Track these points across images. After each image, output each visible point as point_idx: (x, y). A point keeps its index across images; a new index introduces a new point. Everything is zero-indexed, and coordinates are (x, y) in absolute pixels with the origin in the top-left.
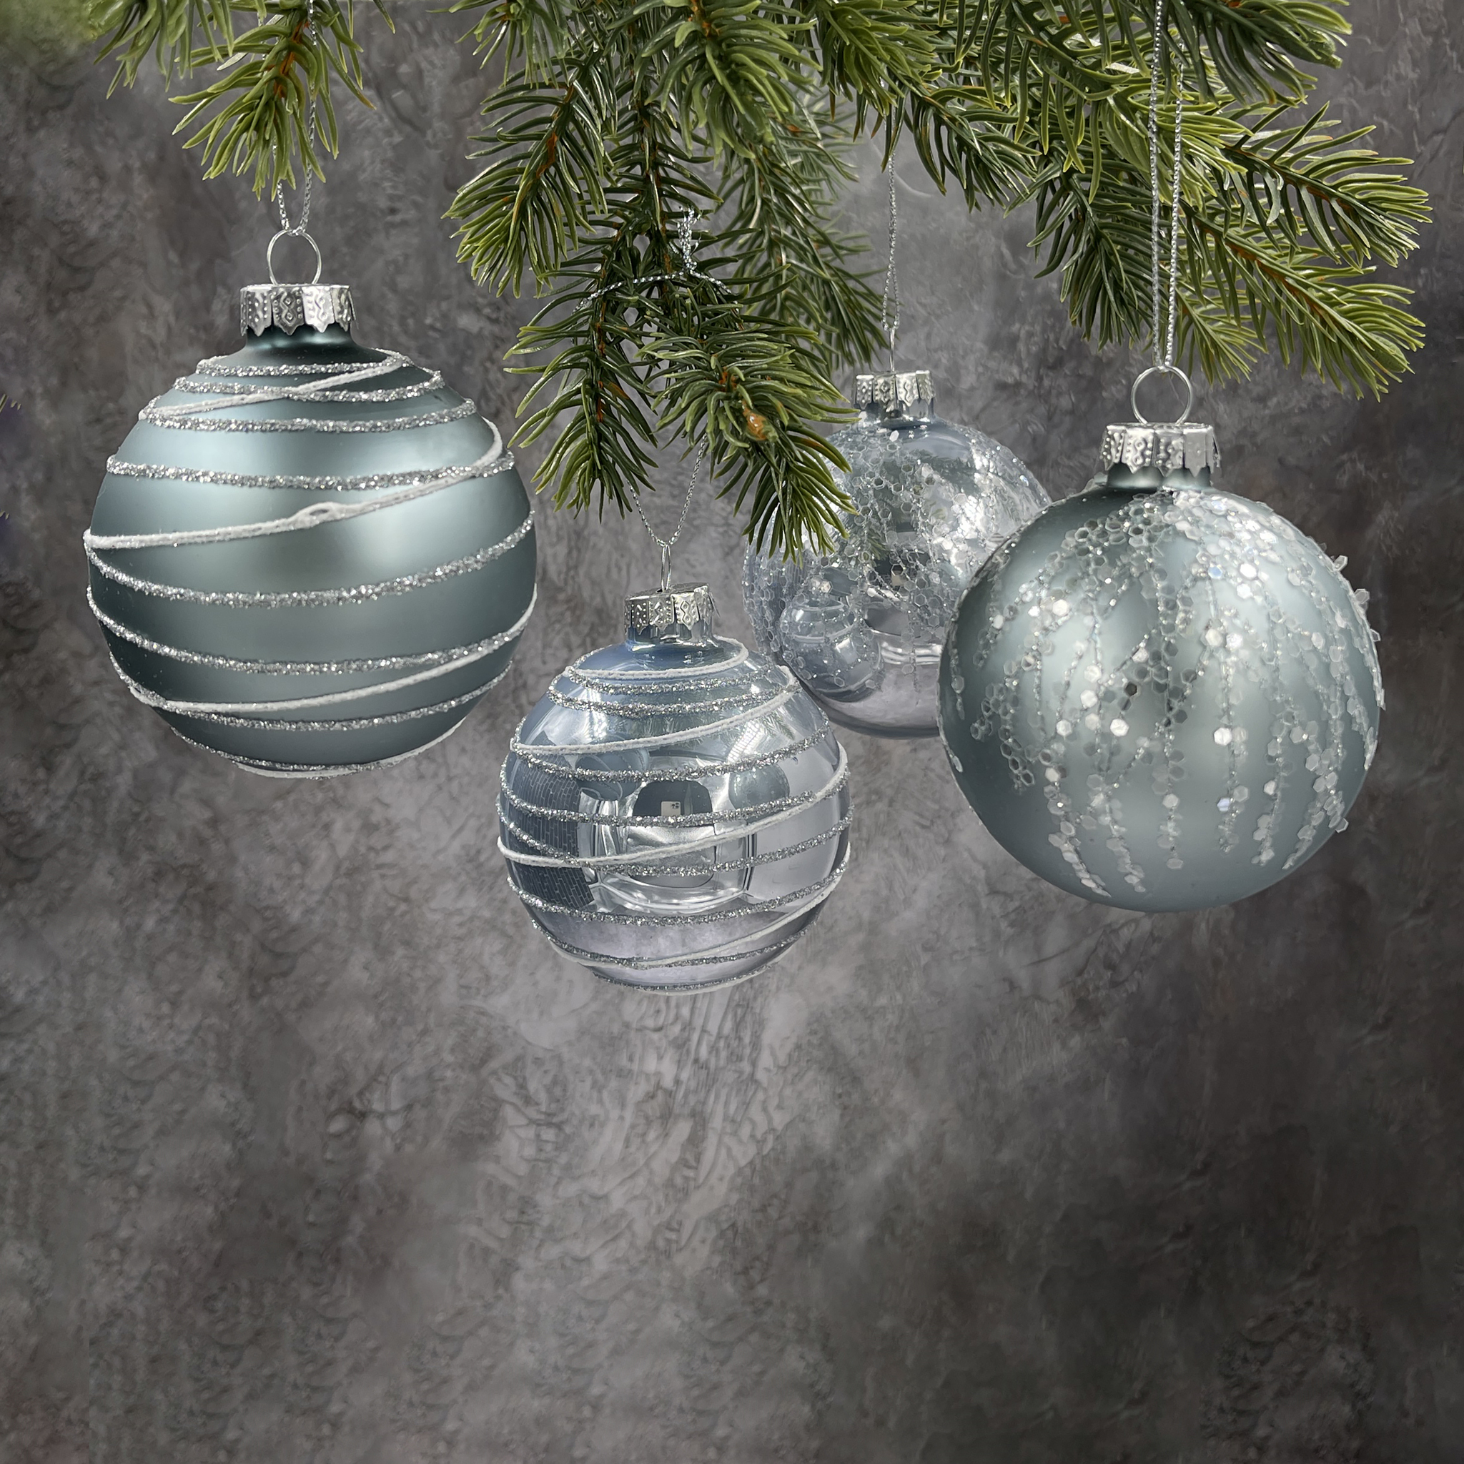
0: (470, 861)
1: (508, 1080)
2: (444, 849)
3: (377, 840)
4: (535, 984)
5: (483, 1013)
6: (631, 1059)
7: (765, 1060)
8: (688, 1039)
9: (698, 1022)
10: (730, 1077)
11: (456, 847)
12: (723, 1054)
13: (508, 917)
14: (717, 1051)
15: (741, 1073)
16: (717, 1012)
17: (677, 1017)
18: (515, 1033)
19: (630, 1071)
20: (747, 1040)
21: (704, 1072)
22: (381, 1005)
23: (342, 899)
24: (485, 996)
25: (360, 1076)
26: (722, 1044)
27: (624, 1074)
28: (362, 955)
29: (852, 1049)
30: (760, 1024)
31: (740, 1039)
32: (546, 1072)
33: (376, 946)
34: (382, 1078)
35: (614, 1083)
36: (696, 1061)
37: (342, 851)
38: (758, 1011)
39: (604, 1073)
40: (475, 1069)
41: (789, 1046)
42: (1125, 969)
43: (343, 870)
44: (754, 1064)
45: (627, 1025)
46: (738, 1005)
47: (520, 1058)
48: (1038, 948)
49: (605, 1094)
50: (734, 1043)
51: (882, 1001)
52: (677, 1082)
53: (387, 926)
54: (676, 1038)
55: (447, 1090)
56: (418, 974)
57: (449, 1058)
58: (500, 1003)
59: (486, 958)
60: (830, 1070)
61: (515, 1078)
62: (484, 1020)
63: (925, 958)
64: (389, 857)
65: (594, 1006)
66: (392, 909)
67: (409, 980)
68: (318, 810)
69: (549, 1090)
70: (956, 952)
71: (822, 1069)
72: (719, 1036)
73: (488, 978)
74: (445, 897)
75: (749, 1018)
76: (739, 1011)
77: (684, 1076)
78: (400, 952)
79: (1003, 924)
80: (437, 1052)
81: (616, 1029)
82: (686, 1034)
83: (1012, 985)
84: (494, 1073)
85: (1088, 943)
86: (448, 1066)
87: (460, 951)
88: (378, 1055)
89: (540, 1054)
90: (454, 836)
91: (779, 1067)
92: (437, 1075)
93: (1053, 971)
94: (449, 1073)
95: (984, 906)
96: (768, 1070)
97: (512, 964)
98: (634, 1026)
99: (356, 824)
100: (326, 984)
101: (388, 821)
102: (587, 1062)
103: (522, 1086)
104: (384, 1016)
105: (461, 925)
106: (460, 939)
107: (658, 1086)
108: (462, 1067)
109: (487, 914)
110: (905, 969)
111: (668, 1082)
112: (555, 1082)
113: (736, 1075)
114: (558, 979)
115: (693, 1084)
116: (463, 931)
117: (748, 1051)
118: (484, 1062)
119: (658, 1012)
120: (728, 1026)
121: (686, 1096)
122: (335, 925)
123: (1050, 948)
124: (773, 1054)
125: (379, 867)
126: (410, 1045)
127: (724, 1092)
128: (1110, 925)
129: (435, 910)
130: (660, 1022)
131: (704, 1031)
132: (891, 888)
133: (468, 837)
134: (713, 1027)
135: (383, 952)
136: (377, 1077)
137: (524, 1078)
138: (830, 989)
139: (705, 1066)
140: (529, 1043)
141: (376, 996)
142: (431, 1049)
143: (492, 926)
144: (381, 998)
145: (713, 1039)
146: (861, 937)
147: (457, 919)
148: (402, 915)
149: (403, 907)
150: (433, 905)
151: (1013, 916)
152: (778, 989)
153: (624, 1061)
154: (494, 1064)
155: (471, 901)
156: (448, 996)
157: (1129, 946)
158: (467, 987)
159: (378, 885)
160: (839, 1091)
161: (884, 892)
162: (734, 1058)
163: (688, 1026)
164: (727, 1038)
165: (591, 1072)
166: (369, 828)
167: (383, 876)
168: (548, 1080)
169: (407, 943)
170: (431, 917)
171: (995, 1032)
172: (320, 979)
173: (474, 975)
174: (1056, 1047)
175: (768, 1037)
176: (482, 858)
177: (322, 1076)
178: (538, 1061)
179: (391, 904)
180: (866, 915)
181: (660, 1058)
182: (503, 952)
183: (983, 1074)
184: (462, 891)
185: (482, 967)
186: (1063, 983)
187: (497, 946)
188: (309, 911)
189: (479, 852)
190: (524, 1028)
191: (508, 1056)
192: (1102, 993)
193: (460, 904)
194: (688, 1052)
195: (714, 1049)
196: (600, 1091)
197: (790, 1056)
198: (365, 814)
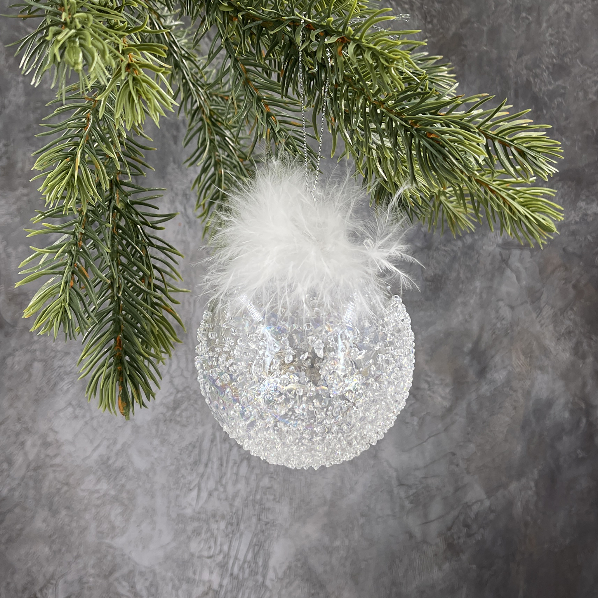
0: (103, 464)
1: (125, 583)
2: (89, 457)
3: (51, 451)
4: (140, 531)
5: (111, 547)
6: (195, 573)
7: (271, 575)
8: (227, 563)
9: (233, 553)
10: (250, 583)
11: (95, 456)
12: (247, 571)
13: (124, 495)
14: (243, 568)
15: (257, 581)
16: (243, 548)
17: (221, 551)
18: (129, 558)
19: (194, 580)
20: (260, 563)
21: (235, 581)
22: (53, 542)
23: (31, 483)
24: (112, 538)
25: (41, 580)
26: (246, 565)
27: (190, 581)
28: (43, 514)
29: (320, 569)
30: (268, 556)
31: (256, 563)
32: (146, 579)
33: (50, 509)
34: (54, 582)
35: (185, 586)
36: (232, 575)
37: (31, 457)
38: (267, 548)
39: (180, 580)
40: (106, 577)
41: (284, 567)
42: (475, 527)
43: (31, 467)
44: (264, 576)
45: (192, 555)
46: (255, 545)
47: (131, 571)
48: (426, 515)
49: (180, 592)
50: (253, 565)
51: (337, 543)
52: (221, 586)
53: (56, 499)
54: (220, 562)
55: (90, 589)
56: (74, 524)
57: (92, 571)
58: (119, 542)
59: (112, 517)
60: (307, 580)
61: (129, 582)
62: (111, 551)
63: (362, 521)
64: (57, 460)
65: (174, 544)
66: (59, 490)
67: (69, 528)
68: (18, 434)
69: (148, 589)
70: (379, 517)
71: (302, 580)
72: (245, 562)
73: (113, 528)
74: (89, 483)
75: (261, 552)
76: (257, 548)
77: (225, 582)
78: (64, 513)
79: (407, 503)
80: (85, 567)
81: (186, 556)
82: (226, 560)
83: (411, 536)
84: (117, 579)
85: (454, 513)
86: (91, 575)
87: (98, 513)
88: (51, 569)
89: (143, 569)
90: (94, 450)
91: (278, 579)
92: (84, 580)
93: (434, 528)
94: (91, 579)
95: (395, 491)
96: (273, 580)
97: (127, 520)
98: (196, 555)
99: (39, 442)
100: (22, 530)
101: (57, 441)
102: (169, 574)
103: (133, 587)
104: (55, 547)
105: (98, 498)
106: (97, 506)
107: (210, 588)
108: (99, 576)
109: (113, 493)
110: (351, 526)
111: (215, 586)
112: (151, 585)
113: (254, 583)
114: (153, 529)
115: (230, 587)
116: (99, 502)
117: (261, 569)
118: (111, 573)
119: (210, 548)
120: (250, 556)
121: (226, 593)
122: (27, 497)
123: (433, 516)
124: (275, 571)
125: (52, 466)
126: (69, 563)
127: (247, 592)
128: (467, 503)
129: (83, 491)
130: (211, 553)
131: (236, 558)
132: (343, 482)
133: (102, 450)
134: (241, 556)
135: (54, 512)
136: (50, 581)
137: (134, 582)
138: (308, 536)
139: (237, 578)
140: (136, 563)
141: (50, 537)
142: (81, 566)
143: (116, 499)
144: (53, 538)
145: (241, 563)
146: (326, 508)
147: (96, 495)
148: (65, 493)
149: (65, 488)
150: (83, 487)
151: (412, 498)
152: (278, 536)
153: (190, 574)
154: (117, 575)
155: (104, 486)
156: (91, 537)
157: (477, 514)
158: (102, 532)
159: (51, 476)
160: (313, 592)
161: (339, 484)
162: (253, 573)
163: (227, 556)
164: (249, 562)
165: (172, 580)
166: (46, 444)
167: (54, 471)
168: (147, 583)
169: (68, 508)
170: (81, 494)
171: (401, 561)
172: (19, 527)
173: (105, 526)
174: (436, 569)
175: (272, 562)
176: (110, 462)
177: (20, 580)
178: (142, 574)
179: (59, 486)
180: (329, 496)
181: (211, 572)
182: (122, 514)
183: (394, 583)
184: (98, 481)
185: (110, 522)
186: (440, 534)
187: (119, 510)
188: (12, 490)
189: (108, 459)
190: (134, 555)
191: (125, 570)
192: (462, 540)
193: (98, 487)
194: (227, 570)
195: (242, 568)
196: (177, 590)
197: (285, 573)
198: (44, 437)
